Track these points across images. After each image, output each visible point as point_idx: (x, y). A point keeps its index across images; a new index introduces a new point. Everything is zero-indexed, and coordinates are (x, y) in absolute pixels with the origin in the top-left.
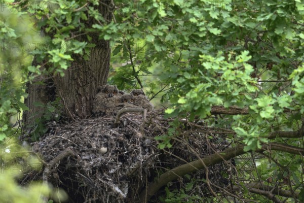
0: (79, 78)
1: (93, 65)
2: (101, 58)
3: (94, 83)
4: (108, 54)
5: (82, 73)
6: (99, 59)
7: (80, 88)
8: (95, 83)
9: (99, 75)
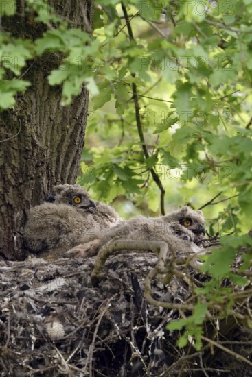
0: (10, 164)
1: (44, 135)
2: (64, 118)
3: (44, 179)
4: (80, 109)
5: (16, 154)
6: (59, 120)
7: (11, 190)
8: (49, 179)
9: (58, 161)
